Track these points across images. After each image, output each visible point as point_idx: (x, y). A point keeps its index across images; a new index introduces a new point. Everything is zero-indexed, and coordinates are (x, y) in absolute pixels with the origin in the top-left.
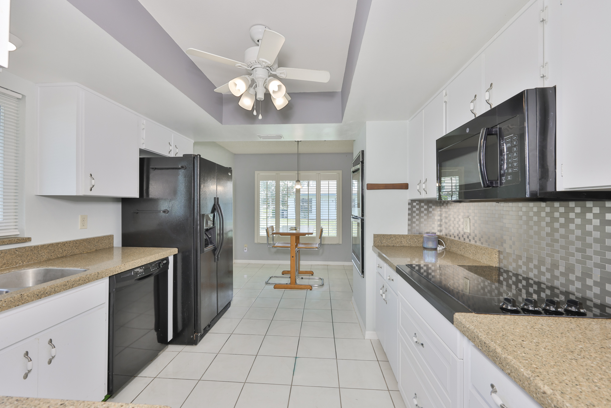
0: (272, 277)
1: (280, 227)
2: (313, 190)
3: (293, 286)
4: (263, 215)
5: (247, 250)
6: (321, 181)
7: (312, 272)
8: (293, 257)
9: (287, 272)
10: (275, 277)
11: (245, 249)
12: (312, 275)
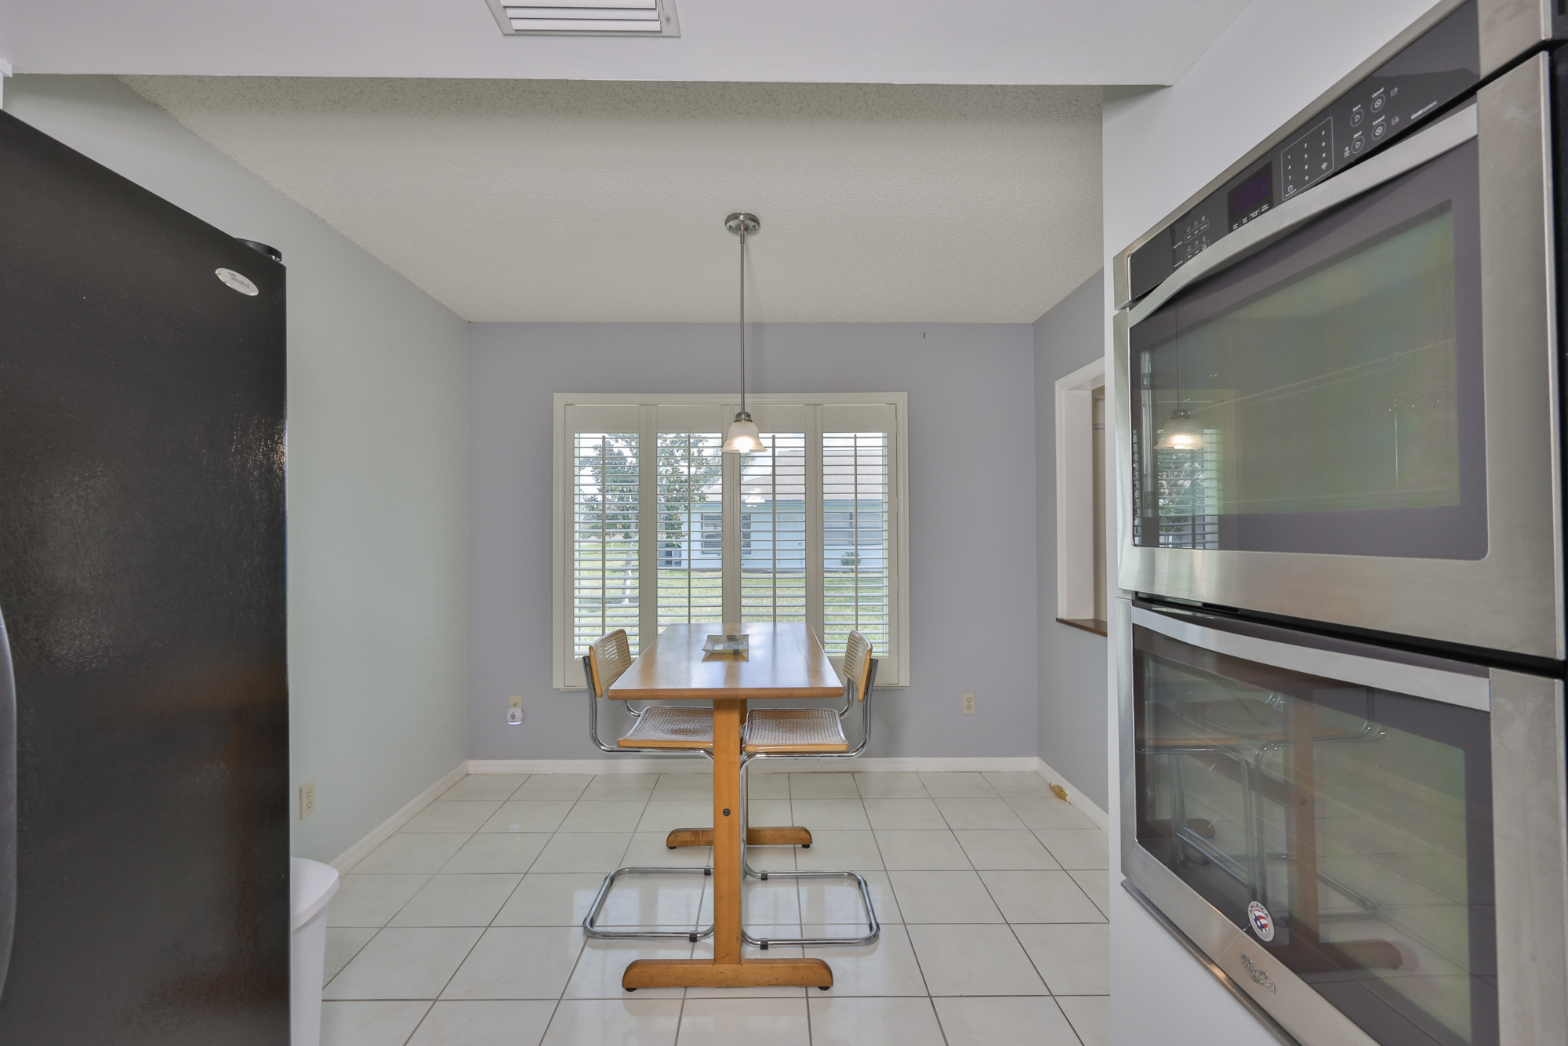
0: (619, 873)
1: (661, 630)
2: (790, 471)
3: (726, 969)
4: (586, 585)
5: (523, 720)
6: (825, 435)
7: (803, 835)
8: (727, 812)
9: (688, 837)
10: (634, 871)
11: (513, 717)
12: (806, 846)
